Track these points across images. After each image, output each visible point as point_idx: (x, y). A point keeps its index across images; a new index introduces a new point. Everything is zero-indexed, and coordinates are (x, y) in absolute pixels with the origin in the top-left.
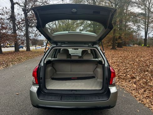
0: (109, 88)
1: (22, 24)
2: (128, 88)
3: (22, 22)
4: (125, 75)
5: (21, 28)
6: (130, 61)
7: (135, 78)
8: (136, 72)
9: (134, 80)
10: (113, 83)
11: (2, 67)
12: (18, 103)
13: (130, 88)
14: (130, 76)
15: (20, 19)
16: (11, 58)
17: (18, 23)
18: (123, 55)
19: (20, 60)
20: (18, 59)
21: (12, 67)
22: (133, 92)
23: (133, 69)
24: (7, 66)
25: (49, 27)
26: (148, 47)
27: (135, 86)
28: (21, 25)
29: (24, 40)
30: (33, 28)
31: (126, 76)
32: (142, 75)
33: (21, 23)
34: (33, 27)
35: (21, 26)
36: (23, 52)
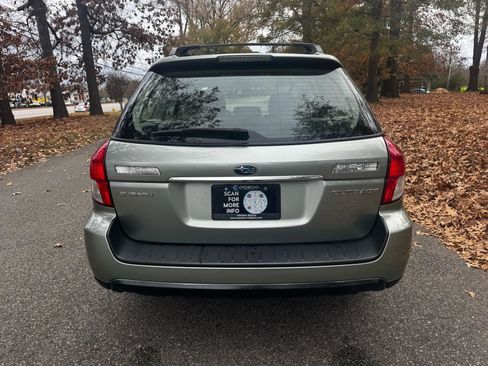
0: (381, 215)
1: (69, 25)
2: (429, 222)
3: (69, 20)
4: (414, 178)
5: (67, 38)
6: (430, 136)
7: (451, 188)
8: (452, 169)
9: (450, 194)
10: (394, 198)
11: (13, 165)
12: (61, 273)
13: (434, 219)
14: (435, 181)
15: (60, 8)
16: (41, 136)
17: (55, 22)
18: (403, 118)
19: (69, 142)
20: (63, 138)
21: (46, 165)
22: (448, 231)
23: (441, 159)
24: (31, 160)
25: (156, 33)
26: (482, 92)
27: (452, 212)
28: (65, 28)
29: (80, 80)
30: (105, 39)
31: (419, 181)
32: (474, 178)
33: (65, 21)
34: (105, 33)
35: (68, 33)
36: (78, 117)
